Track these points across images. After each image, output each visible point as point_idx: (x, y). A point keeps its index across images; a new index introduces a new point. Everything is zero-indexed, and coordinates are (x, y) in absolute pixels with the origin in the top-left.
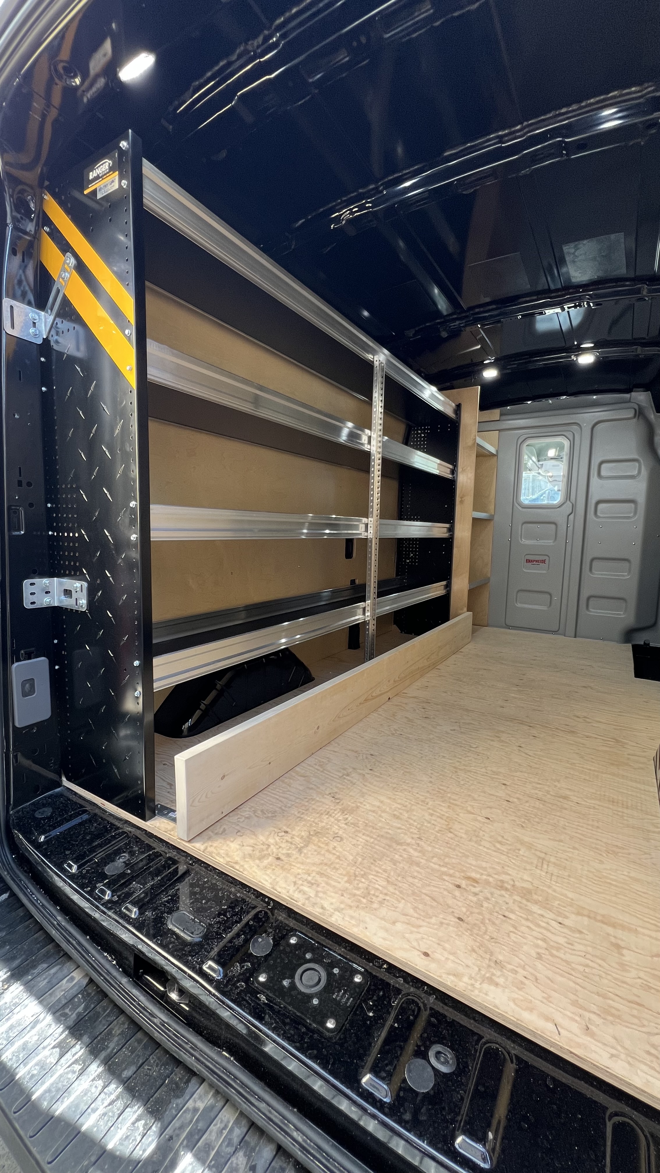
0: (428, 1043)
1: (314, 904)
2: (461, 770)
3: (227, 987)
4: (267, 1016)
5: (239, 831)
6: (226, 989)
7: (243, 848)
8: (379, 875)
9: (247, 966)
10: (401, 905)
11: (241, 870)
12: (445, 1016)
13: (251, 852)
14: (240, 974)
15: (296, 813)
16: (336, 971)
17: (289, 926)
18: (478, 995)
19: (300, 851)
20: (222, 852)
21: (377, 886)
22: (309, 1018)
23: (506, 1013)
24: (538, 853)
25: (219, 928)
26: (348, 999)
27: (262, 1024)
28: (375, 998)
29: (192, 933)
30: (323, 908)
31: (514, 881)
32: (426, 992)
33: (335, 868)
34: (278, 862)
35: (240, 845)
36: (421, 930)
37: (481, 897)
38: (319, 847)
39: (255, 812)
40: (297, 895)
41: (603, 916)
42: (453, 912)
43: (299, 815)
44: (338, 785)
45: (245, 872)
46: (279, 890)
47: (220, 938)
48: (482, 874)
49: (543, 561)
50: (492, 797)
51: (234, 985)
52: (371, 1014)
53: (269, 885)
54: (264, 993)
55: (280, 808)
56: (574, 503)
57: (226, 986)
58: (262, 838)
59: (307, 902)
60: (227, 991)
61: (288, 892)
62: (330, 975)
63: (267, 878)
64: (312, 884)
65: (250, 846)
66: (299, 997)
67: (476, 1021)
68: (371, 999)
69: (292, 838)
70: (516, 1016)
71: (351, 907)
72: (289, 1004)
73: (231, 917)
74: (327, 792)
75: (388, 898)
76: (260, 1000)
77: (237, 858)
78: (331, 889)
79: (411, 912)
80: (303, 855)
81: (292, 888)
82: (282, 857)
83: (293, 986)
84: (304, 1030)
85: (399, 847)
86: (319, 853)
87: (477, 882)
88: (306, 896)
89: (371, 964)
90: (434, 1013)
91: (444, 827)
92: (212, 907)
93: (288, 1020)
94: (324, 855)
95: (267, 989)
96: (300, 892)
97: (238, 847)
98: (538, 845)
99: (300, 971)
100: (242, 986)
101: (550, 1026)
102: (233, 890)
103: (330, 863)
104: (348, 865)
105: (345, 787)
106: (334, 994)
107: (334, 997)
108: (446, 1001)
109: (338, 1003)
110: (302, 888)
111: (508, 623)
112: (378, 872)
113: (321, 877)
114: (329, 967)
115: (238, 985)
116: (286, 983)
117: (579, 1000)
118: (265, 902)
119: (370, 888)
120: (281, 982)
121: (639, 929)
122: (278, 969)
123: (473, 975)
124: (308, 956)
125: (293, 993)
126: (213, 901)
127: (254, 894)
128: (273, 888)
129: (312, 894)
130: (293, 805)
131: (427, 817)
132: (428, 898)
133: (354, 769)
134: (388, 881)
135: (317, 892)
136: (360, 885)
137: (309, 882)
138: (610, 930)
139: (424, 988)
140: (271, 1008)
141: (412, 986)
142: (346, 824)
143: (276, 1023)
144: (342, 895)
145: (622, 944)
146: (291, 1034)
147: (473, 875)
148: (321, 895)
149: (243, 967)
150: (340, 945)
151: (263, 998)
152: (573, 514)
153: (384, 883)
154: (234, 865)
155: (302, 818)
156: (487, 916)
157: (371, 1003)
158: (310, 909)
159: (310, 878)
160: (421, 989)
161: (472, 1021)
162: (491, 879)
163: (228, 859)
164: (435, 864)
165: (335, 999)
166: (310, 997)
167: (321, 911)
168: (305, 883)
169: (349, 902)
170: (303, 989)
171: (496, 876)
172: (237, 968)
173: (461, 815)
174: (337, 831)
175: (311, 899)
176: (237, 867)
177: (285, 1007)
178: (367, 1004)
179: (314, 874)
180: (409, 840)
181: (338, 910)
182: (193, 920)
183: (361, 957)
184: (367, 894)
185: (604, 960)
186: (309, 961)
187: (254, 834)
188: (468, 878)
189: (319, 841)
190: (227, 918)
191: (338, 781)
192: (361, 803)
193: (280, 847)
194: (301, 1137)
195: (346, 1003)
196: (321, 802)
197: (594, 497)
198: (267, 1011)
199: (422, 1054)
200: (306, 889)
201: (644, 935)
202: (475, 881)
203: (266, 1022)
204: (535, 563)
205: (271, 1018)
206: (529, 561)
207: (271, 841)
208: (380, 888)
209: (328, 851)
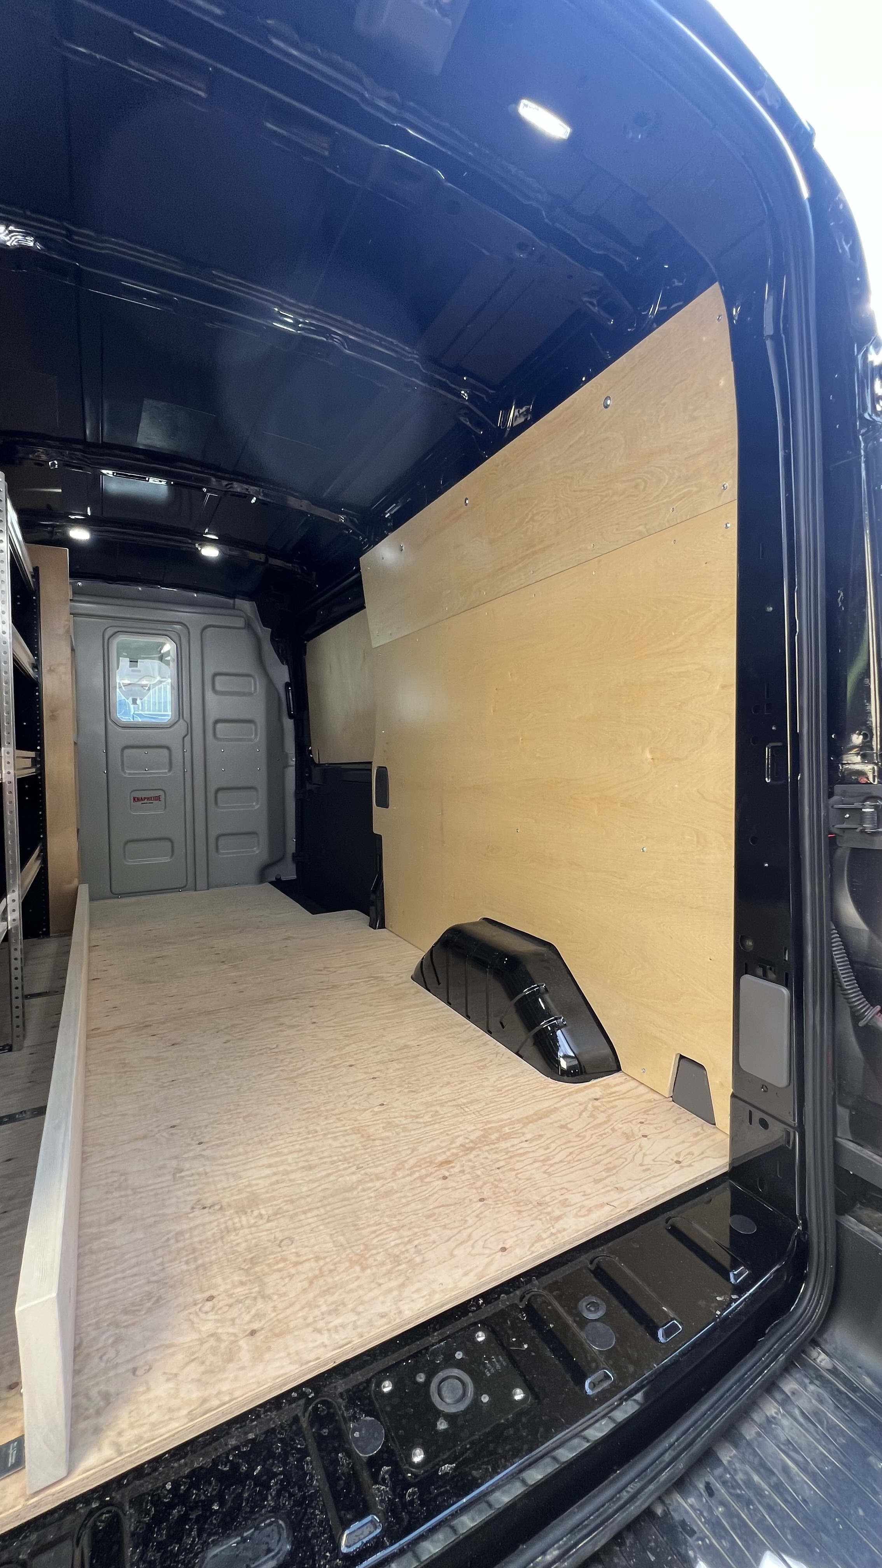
0: (574, 1311)
1: (370, 1323)
2: (296, 1077)
3: (403, 1520)
4: (474, 1473)
5: (134, 1371)
6: (405, 1523)
7: (180, 1378)
8: (378, 1233)
9: (387, 1472)
10: (434, 1236)
11: (227, 1399)
12: (557, 1282)
13: (202, 1368)
14: (393, 1489)
15: (185, 1267)
16: (459, 1355)
17: (361, 1384)
18: (563, 1236)
19: (265, 1297)
20: (154, 1418)
21: (393, 1243)
22: (500, 1418)
23: (586, 1228)
24: (450, 1104)
25: (291, 1495)
26: (498, 1361)
27: (481, 1485)
28: (510, 1332)
29: (269, 1551)
30: (383, 1316)
31: (468, 1138)
32: (527, 1283)
33: (331, 1271)
34: (260, 1337)
35: (168, 1380)
36: (475, 1236)
37: (467, 1170)
38: (279, 1270)
39: (117, 1325)
40: (340, 1337)
41: (535, 1114)
42: (471, 1200)
43: (193, 1266)
44: (187, 1190)
45: (238, 1393)
46: (312, 1356)
47: (311, 1502)
48: (444, 1152)
49: (158, 798)
50: (358, 1083)
51: (405, 1505)
52: (526, 1346)
53: (293, 1367)
54: (438, 1464)
55: (149, 1282)
56: (189, 722)
57: (399, 1520)
58: (188, 1338)
59: (359, 1330)
60: (409, 1521)
61: (325, 1346)
62: (459, 1364)
63: (277, 1364)
64: (336, 1310)
65: (187, 1364)
66: (468, 1417)
67: (570, 1261)
68: (509, 1338)
69: (230, 1296)
70: (592, 1222)
71: (403, 1285)
72: (472, 1434)
73: (285, 1464)
74: (188, 1210)
75: (416, 1242)
76: (447, 1473)
77: (196, 1395)
78: (361, 1292)
79: (448, 1233)
80: (275, 1297)
81: (324, 1338)
82: (256, 1326)
83: (450, 1418)
84: (511, 1431)
85: (355, 1193)
86: (291, 1276)
87: (449, 1162)
88: (350, 1326)
89: (470, 1314)
90: (551, 1288)
91: (363, 1140)
92: (240, 1495)
93: (491, 1446)
94: (298, 1273)
95: (437, 1456)
96: (336, 1331)
97: (171, 1385)
98: (443, 1097)
99: (436, 1399)
100: (413, 1493)
101: (607, 1208)
102: (233, 1442)
103: (317, 1272)
104: (338, 1255)
105: (200, 1186)
106: (484, 1374)
107: (489, 1375)
108: (543, 1271)
109: (497, 1375)
110: (331, 1325)
111: (116, 890)
112: (374, 1232)
113: (333, 1294)
114: (450, 1362)
115: (408, 1499)
116: (442, 1425)
117: (595, 1177)
118: (295, 1400)
119: (390, 1250)
120: (437, 1432)
121: (555, 1106)
122: (416, 1427)
123: (544, 1228)
124: (421, 1378)
125: (460, 1422)
126: (228, 1487)
127: (270, 1410)
128: (302, 1365)
129: (353, 1317)
130: (162, 1263)
131: (335, 1144)
132: (441, 1209)
133: (176, 1157)
134: (394, 1229)
135: (353, 1310)
136: (379, 1258)
137: (330, 1313)
138: (548, 1120)
139: (522, 1282)
140: (466, 1462)
141: (515, 1290)
142: (269, 1221)
143: (487, 1463)
144: (380, 1285)
145: (563, 1123)
146: (510, 1450)
147: (440, 1159)
148: (361, 1309)
149: (384, 1479)
150: (428, 1335)
151: (447, 1468)
152: (189, 736)
153: (394, 1234)
154: (207, 1406)
155: (203, 1265)
156: (491, 1179)
157: (514, 1339)
158: (375, 1332)
159: (324, 1308)
160: (522, 1285)
161: (570, 1264)
162: (454, 1151)
163: (184, 1412)
164: (404, 1177)
165: (492, 1375)
166: (476, 1402)
167: (385, 1320)
168: (328, 1318)
169: (393, 1284)
170: (462, 1407)
171: (454, 1145)
172: (380, 1492)
173: (359, 1118)
174: (272, 1237)
175: (359, 1323)
176: (215, 1402)
177: (472, 1443)
178: (513, 1344)
179: (321, 1301)
180: (354, 1178)
181: (397, 1301)
182: (244, 1540)
183: (456, 1320)
184: (396, 1260)
185: (570, 1142)
186: (428, 1381)
187: (168, 1346)
188: (441, 1164)
189: (269, 1265)
190: (281, 1473)
191: (177, 1186)
192: (250, 1186)
193: (233, 1320)
194: (555, 1550)
195: (502, 1365)
196: (196, 1227)
197: (212, 716)
198: (467, 1469)
199: (583, 1322)
200: (338, 1321)
201: (561, 1107)
202: (448, 1162)
203: (481, 1478)
204: (146, 801)
205: (479, 1468)
206: (138, 799)
207: (207, 1327)
208: (398, 1242)
209: (296, 1264)
